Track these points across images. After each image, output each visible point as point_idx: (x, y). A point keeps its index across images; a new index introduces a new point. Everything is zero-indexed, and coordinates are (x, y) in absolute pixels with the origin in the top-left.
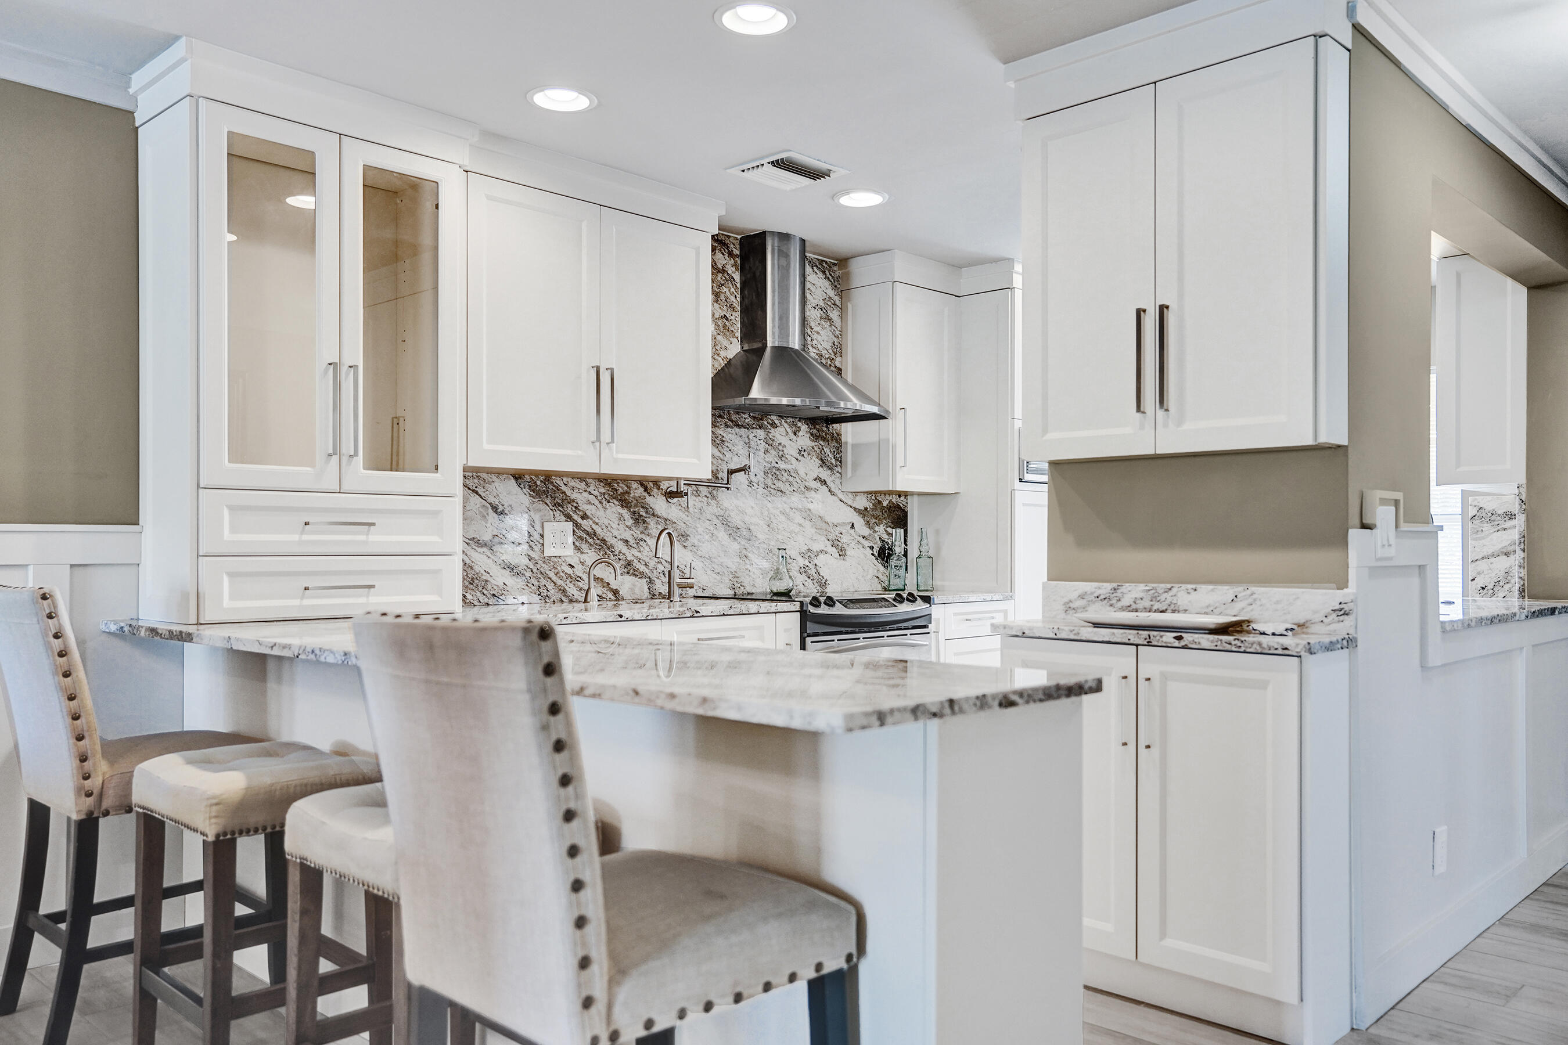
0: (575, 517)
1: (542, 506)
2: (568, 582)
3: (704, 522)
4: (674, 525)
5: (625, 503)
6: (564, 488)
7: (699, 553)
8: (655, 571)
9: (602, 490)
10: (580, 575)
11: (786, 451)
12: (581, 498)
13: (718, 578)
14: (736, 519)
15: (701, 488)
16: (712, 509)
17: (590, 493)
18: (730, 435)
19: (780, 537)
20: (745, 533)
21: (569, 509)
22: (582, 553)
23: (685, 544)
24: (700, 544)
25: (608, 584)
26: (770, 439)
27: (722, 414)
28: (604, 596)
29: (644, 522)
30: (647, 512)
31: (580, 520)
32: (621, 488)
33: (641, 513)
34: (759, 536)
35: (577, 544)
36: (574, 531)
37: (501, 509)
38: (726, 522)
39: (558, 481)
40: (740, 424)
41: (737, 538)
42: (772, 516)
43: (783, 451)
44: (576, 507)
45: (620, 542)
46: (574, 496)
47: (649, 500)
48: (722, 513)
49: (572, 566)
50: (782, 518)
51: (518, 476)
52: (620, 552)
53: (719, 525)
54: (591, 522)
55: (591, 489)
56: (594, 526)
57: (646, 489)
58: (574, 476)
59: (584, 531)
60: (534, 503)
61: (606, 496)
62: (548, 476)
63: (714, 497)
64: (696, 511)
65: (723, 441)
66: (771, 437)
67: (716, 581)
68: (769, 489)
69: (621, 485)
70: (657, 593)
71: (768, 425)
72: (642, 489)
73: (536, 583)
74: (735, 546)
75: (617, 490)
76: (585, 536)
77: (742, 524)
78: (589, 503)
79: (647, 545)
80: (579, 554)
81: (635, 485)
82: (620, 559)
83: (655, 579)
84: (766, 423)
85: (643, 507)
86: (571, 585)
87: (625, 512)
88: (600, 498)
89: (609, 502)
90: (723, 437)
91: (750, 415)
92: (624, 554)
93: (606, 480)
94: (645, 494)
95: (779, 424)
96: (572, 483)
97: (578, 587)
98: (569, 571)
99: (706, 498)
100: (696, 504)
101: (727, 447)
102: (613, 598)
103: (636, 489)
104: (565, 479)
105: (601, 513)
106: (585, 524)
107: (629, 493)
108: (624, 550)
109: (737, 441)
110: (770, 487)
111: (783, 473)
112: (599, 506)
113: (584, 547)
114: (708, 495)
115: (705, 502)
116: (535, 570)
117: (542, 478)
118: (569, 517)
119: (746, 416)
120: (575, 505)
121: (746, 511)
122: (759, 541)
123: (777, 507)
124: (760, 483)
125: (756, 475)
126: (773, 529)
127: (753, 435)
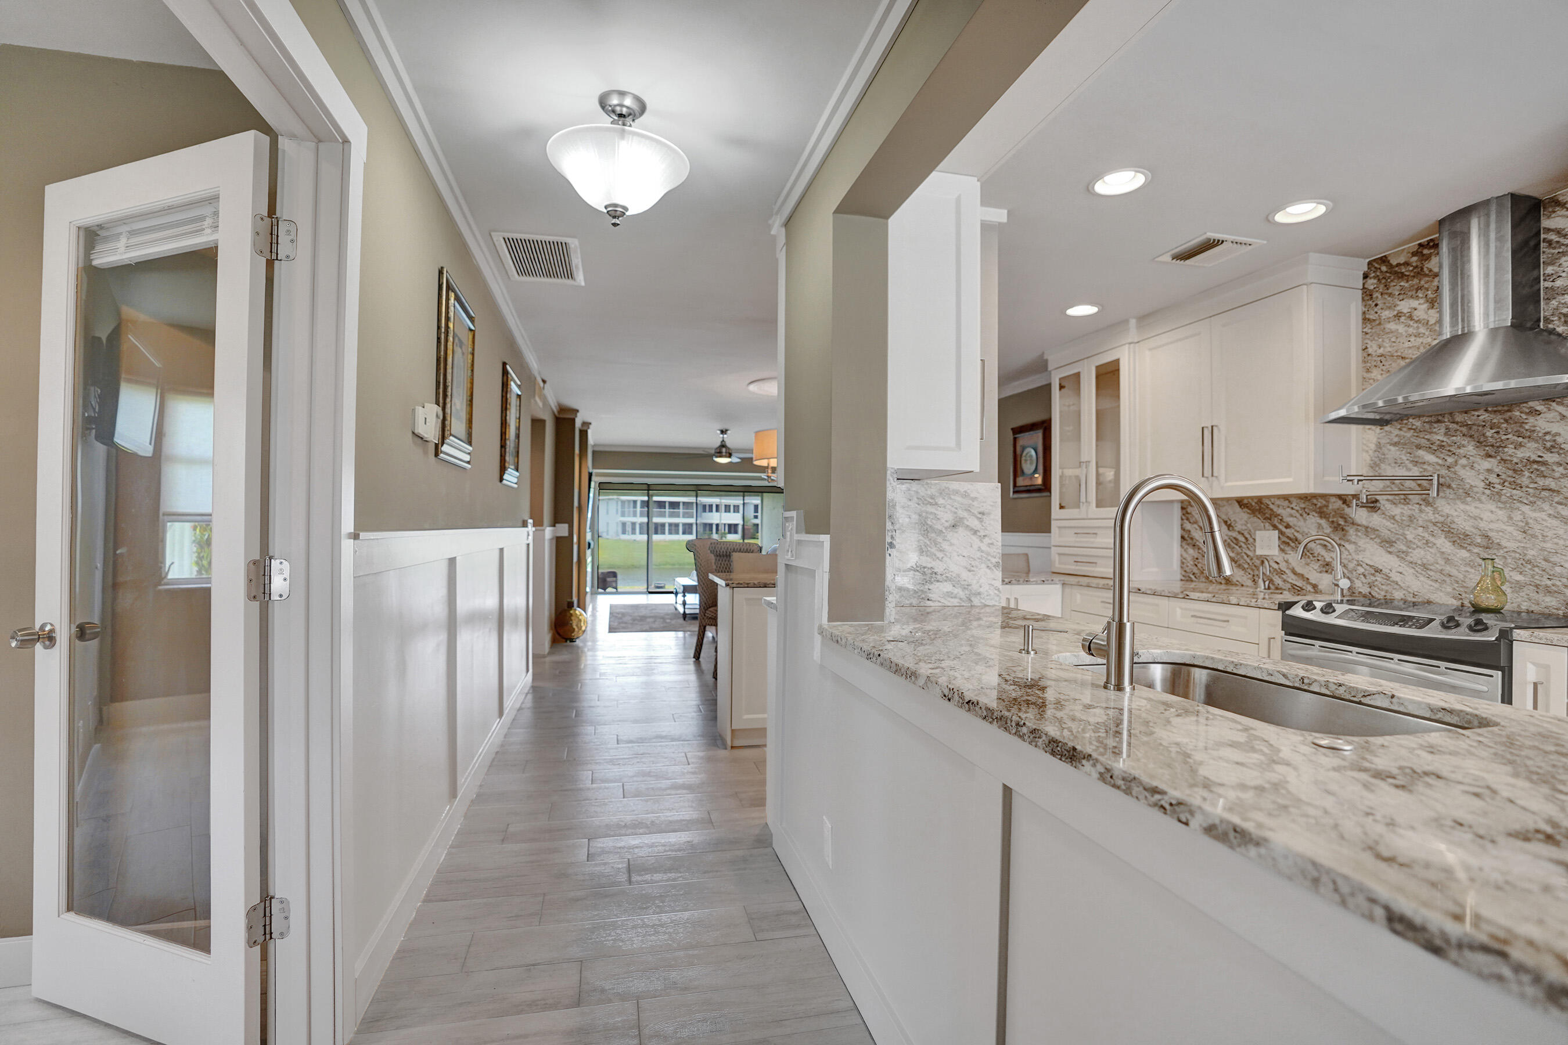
0: (1281, 527)
1: (1255, 519)
2: (1274, 574)
3: (1415, 529)
4: (1377, 532)
5: (1322, 514)
6: (1271, 506)
7: (1408, 558)
8: (1354, 573)
9: (1303, 506)
10: (1284, 570)
11: (1559, 440)
12: (1285, 513)
13: (1437, 585)
14: (1464, 524)
15: (1410, 497)
16: (1429, 514)
17: (1292, 508)
18: (1454, 438)
19: (1548, 545)
20: (1479, 541)
21: (1276, 521)
22: (1286, 554)
23: (1389, 549)
24: (1410, 550)
25: (1308, 579)
26: (1527, 430)
27: (1440, 418)
28: (1304, 588)
29: (1343, 530)
30: (1346, 522)
31: (1284, 529)
32: (1320, 503)
33: (1340, 522)
34: (1504, 543)
35: (1282, 547)
36: (1279, 537)
37: (1229, 522)
38: (1448, 530)
39: (1266, 501)
40: (1469, 423)
41: (1466, 545)
42: (1531, 521)
43: (1555, 441)
44: (1281, 520)
45: (1318, 546)
46: (1280, 511)
47: (1347, 510)
48: (1441, 519)
49: (1278, 563)
50: (1555, 523)
51: (1241, 502)
52: (1319, 554)
53: (1437, 531)
54: (1293, 531)
55: (1293, 505)
56: (1296, 534)
57: (1345, 502)
58: (1279, 497)
59: (1288, 537)
60: (1250, 518)
61: (1306, 510)
62: (1260, 500)
63: (1428, 504)
64: (1404, 518)
65: (1443, 446)
66: (1527, 427)
67: (1432, 588)
68: (1524, 489)
69: (1320, 500)
70: (1357, 592)
71: (1522, 415)
72: (1340, 502)
73: (1251, 573)
74: (1464, 554)
75: (1316, 505)
76: (1288, 541)
77: (1474, 530)
78: (1291, 516)
79: (1346, 549)
80: (1283, 555)
81: (1333, 499)
82: (1318, 560)
83: (1354, 579)
84: (1518, 413)
85: (1341, 517)
86: (1277, 577)
87: (1323, 522)
88: (1300, 512)
89: (1308, 514)
90: (1443, 441)
91: (1486, 410)
92: (1322, 556)
93: (1307, 497)
94: (1344, 506)
95: (1545, 410)
96: (1278, 502)
97: (1283, 578)
98: (1276, 566)
99: (1418, 506)
100: (1405, 512)
101: (1449, 451)
102: (1312, 590)
103: (1334, 502)
104: (1272, 500)
105: (1301, 523)
106: (1288, 532)
107: (1327, 506)
108: (1323, 552)
109: (1465, 443)
110: (1527, 487)
111: (1555, 468)
112: (1300, 517)
113: (1287, 549)
114: (1421, 502)
115: (1417, 511)
116: (1251, 564)
117: (1256, 501)
118: (1275, 527)
119: (1481, 412)
120: (1280, 518)
121: (1482, 516)
122: (1505, 550)
123: (1542, 510)
124: (1506, 484)
125: (1498, 475)
126: (1534, 536)
127: (1494, 431)
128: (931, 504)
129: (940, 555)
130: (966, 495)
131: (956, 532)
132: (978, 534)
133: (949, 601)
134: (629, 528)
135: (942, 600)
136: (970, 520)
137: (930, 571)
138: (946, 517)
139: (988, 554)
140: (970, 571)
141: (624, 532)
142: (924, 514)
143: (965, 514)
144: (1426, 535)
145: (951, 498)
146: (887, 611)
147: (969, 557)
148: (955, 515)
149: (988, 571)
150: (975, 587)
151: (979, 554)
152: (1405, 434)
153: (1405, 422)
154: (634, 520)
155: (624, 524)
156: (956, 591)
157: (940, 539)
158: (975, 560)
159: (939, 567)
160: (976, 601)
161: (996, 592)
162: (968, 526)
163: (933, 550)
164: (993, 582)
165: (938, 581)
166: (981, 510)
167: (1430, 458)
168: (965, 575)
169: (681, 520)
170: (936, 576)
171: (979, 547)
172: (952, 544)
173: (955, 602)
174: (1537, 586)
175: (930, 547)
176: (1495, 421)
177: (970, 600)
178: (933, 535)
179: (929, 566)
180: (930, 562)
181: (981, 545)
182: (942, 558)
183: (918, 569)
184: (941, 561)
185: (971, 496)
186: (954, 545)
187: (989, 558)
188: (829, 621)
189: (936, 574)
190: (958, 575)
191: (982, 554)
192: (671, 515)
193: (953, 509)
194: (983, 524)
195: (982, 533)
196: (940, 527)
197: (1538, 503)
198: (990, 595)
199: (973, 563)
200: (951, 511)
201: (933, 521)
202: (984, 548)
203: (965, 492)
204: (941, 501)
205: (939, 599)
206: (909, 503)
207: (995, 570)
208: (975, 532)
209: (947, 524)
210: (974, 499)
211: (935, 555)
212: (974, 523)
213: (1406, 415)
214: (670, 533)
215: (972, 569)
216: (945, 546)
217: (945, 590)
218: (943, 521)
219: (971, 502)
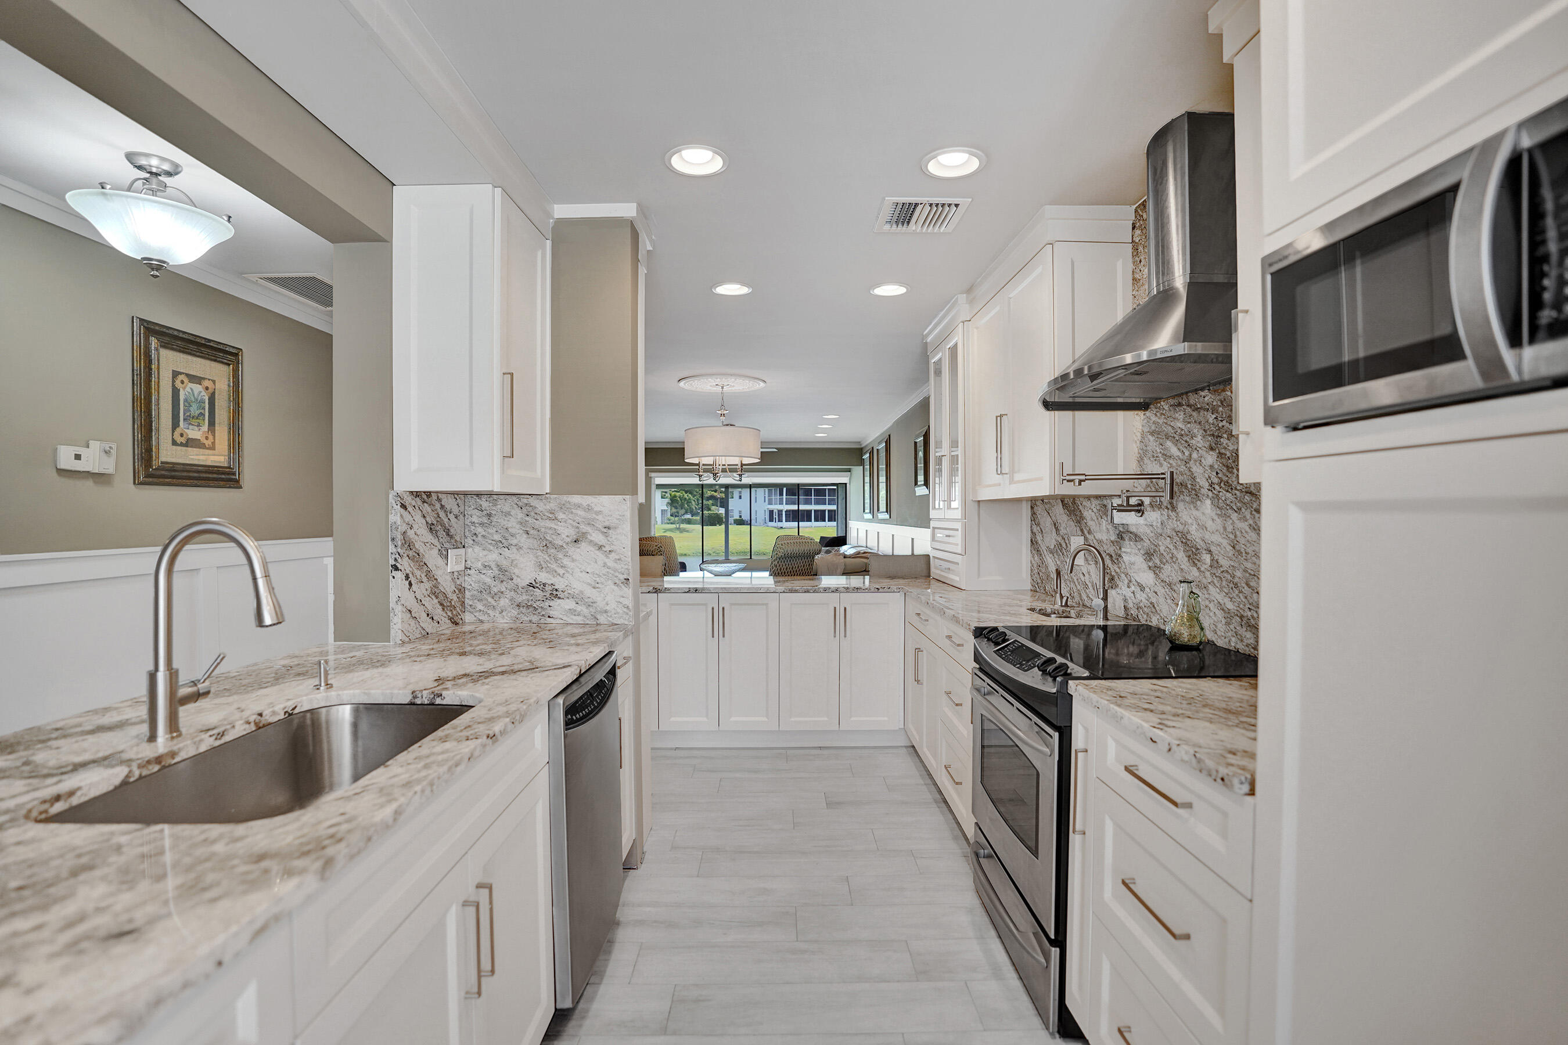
0: (1085, 532)
1: (1072, 522)
2: (1083, 587)
3: (1165, 539)
4: (1142, 542)
6: (1080, 507)
7: (1161, 575)
8: (1129, 590)
9: (1099, 508)
10: (1088, 583)
12: (1088, 515)
14: (1195, 535)
16: (1173, 520)
17: (1093, 511)
18: (1189, 425)
20: (1204, 556)
21: (1082, 525)
22: (1089, 564)
23: (1149, 564)
24: (1162, 565)
29: (1122, 537)
30: (1124, 528)
31: (1089, 535)
33: (1121, 529)
35: (1088, 555)
36: (1085, 544)
37: (1057, 525)
38: (1186, 542)
39: (1077, 501)
42: (1238, 533)
44: (1086, 523)
45: (1108, 556)
46: (1085, 514)
48: (1181, 528)
49: (1086, 575)
51: (1063, 502)
52: (1108, 566)
53: (1179, 543)
54: (1093, 537)
55: (1094, 508)
58: (1086, 497)
59: (1091, 544)
60: (1068, 520)
61: (1101, 513)
62: (1073, 499)
64: (1158, 526)
65: (1182, 435)
68: (1234, 491)
70: (1130, 614)
75: (1107, 507)
77: (1202, 543)
78: (1092, 519)
79: (1124, 561)
80: (1087, 565)
82: (1107, 573)
83: (1129, 597)
86: (1085, 591)
87: (1111, 527)
88: (1098, 515)
89: (1103, 518)
90: (1182, 430)
92: (1110, 569)
93: (1102, 498)
96: (1086, 503)
97: (1087, 593)
98: (1084, 578)
99: (1166, 510)
100: (1159, 518)
101: (1186, 441)
104: (1081, 500)
105: (1099, 528)
106: (1091, 538)
108: (1111, 564)
109: (1196, 431)
110: (1236, 489)
112: (1098, 521)
113: (1090, 558)
114: (1169, 507)
115: (1166, 517)
117: (1071, 500)
118: (1082, 532)
120: (1085, 521)
121: (1207, 526)
122: (1222, 569)
123: (1245, 519)
124: (1222, 485)
125: (1217, 473)
126: (1240, 552)
127: (1214, 416)
128: (550, 519)
129: (561, 571)
130: (589, 509)
131: (579, 548)
132: (604, 549)
133: (572, 619)
134: (776, 516)
135: (565, 618)
136: (594, 535)
137: (550, 588)
138: (566, 532)
139: (615, 570)
140: (594, 588)
141: (771, 520)
142: (543, 530)
143: (588, 529)
144: (1171, 547)
145: (572, 513)
146: (392, 632)
147: (593, 573)
148: (577, 530)
149: (615, 588)
150: (601, 604)
151: (605, 570)
152: (1159, 421)
153: (1159, 405)
154: (780, 507)
155: (771, 512)
156: (579, 608)
157: (560, 555)
158: (599, 576)
159: (560, 584)
160: (602, 619)
161: (625, 610)
162: (591, 541)
163: (554, 566)
164: (622, 600)
165: (559, 598)
166: (607, 524)
167: (1174, 451)
168: (589, 592)
169: (827, 507)
170: (557, 593)
171: (605, 563)
172: (573, 560)
173: (579, 619)
174: (1242, 617)
175: (550, 563)
176: (1215, 403)
177: (595, 618)
178: (553, 551)
179: (550, 582)
180: (550, 579)
181: (606, 560)
182: (564, 574)
183: (538, 585)
184: (562, 577)
185: (595, 509)
186: (576, 560)
187: (617, 574)
188: (335, 641)
189: (556, 590)
190: (582, 592)
191: (608, 570)
192: (817, 503)
193: (575, 524)
194: (609, 538)
195: (608, 548)
196: (561, 543)
197: (1243, 510)
198: (618, 613)
199: (598, 580)
200: (573, 526)
201: (553, 536)
202: (610, 563)
203: (588, 505)
204: (561, 516)
205: (561, 616)
206: (527, 518)
207: (623, 587)
208: (600, 547)
209: (569, 540)
210: (599, 513)
211: (556, 572)
212: (597, 537)
213: (1157, 399)
214: (816, 520)
215: (597, 585)
216: (566, 561)
217: (567, 607)
218: (564, 536)
219: (594, 516)
